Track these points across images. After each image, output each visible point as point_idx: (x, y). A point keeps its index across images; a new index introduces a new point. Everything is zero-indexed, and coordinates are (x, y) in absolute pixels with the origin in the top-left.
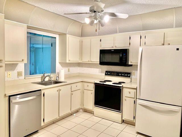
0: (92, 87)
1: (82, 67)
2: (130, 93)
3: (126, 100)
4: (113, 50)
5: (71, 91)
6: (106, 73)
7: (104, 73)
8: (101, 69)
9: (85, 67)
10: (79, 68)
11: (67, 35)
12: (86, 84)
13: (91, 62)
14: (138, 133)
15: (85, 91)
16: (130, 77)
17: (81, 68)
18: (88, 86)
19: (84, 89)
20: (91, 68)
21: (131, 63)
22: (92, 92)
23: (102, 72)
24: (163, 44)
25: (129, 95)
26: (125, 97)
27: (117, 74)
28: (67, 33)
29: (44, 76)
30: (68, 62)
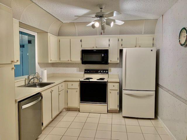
0: (77, 86)
1: (57, 67)
2: (114, 86)
3: (110, 93)
4: (95, 51)
5: (59, 92)
6: (85, 71)
7: (83, 72)
8: (78, 68)
9: (61, 67)
10: (53, 68)
11: (49, 33)
12: (70, 83)
13: (71, 61)
14: (125, 117)
15: (69, 90)
16: (107, 73)
17: (55, 68)
18: (72, 85)
19: (68, 89)
20: (68, 67)
21: (111, 61)
22: (77, 90)
23: (80, 71)
24: (136, 47)
25: (114, 88)
26: (110, 90)
27: (96, 72)
28: (48, 32)
29: (28, 78)
30: (50, 62)
